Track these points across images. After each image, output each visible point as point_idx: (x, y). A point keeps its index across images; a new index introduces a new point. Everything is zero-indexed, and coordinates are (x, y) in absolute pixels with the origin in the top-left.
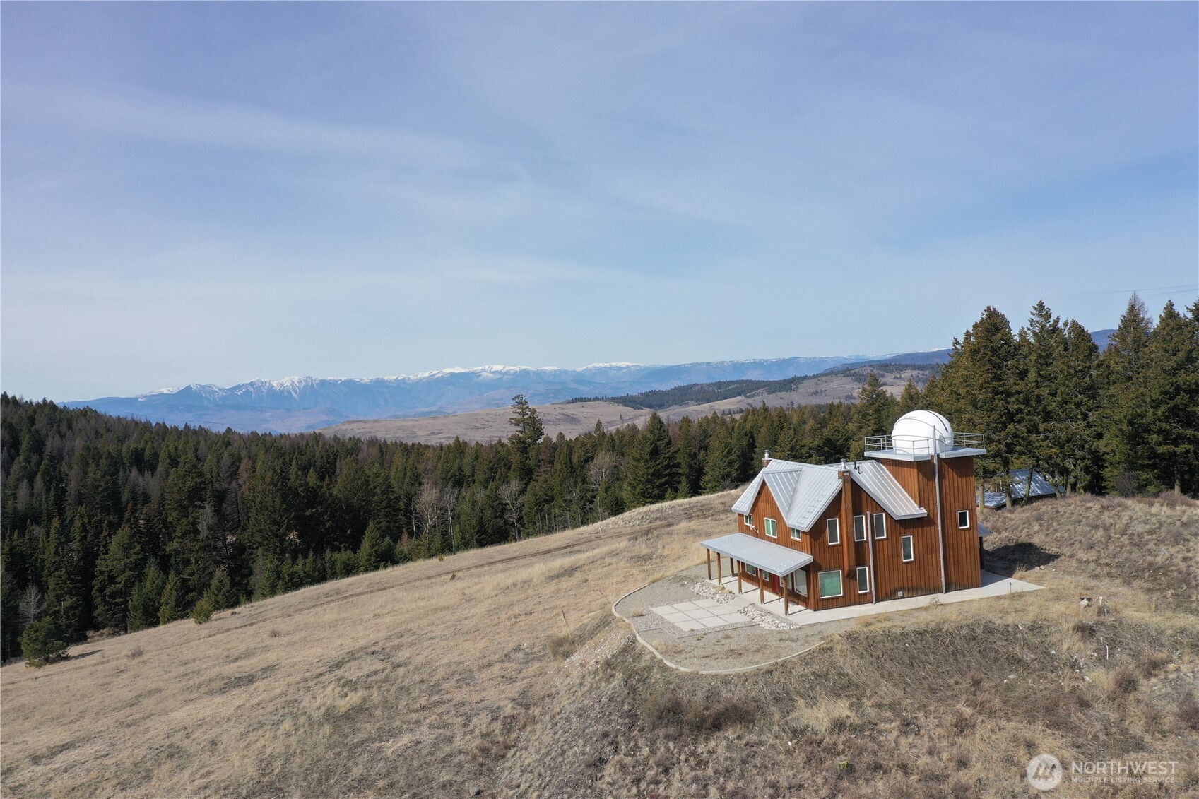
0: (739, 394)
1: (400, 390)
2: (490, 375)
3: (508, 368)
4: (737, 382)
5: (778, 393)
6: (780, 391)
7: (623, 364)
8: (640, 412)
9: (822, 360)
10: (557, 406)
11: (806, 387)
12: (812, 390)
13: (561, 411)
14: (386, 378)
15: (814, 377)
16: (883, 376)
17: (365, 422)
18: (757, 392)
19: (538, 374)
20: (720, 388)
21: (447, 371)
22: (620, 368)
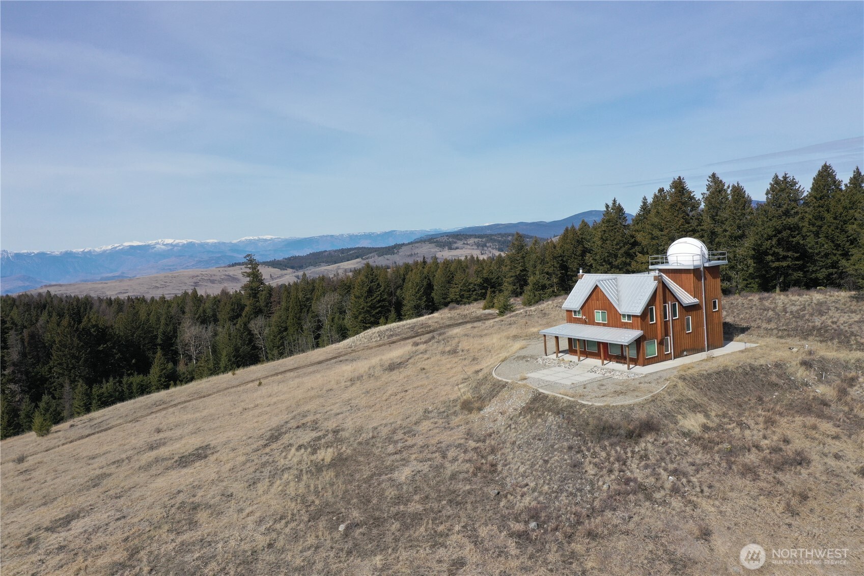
0: (357, 257)
1: (88, 259)
2: (163, 247)
3: (177, 241)
4: (355, 248)
5: (386, 256)
6: (386, 254)
7: (268, 237)
8: (285, 272)
9: (412, 233)
10: (220, 269)
11: (404, 251)
12: (409, 253)
13: (224, 273)
14: (74, 251)
15: (409, 244)
16: (455, 243)
17: (61, 285)
18: (371, 255)
19: (202, 245)
20: (343, 253)
21: (127, 244)
22: (266, 240)
